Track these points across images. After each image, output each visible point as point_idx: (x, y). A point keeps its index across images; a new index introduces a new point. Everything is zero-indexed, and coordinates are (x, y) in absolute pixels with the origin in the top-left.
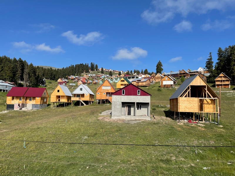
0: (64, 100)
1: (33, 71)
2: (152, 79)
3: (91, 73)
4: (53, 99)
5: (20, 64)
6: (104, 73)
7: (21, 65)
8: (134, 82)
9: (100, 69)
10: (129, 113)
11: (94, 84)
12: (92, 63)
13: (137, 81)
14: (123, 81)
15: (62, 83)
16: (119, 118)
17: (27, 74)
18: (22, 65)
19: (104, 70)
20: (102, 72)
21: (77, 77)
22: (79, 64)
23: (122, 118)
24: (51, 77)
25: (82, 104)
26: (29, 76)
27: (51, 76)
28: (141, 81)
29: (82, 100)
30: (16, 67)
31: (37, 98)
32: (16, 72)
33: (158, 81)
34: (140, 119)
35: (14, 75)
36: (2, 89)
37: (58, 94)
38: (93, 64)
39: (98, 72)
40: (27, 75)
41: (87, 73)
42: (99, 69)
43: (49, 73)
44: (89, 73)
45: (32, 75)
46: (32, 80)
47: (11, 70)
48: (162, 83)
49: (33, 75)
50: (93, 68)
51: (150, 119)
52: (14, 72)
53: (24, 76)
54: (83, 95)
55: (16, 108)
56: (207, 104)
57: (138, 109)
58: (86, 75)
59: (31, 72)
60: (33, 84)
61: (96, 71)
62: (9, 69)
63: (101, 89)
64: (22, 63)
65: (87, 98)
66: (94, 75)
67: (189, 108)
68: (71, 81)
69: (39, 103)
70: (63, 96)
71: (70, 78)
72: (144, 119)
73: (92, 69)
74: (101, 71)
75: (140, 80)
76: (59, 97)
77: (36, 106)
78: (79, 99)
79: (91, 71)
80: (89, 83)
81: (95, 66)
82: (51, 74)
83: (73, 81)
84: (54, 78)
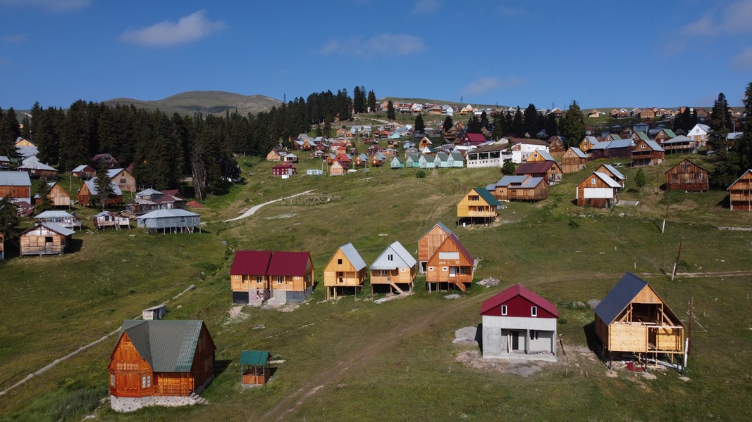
0: (352, 282)
1: (214, 149)
2: (553, 169)
3: (359, 123)
4: (330, 279)
5: (179, 130)
6: (396, 117)
7: (182, 133)
8: (501, 189)
9: (384, 106)
10: (515, 346)
11: (373, 165)
12: (357, 88)
13: (510, 186)
14: (475, 198)
15: (284, 168)
16: (496, 357)
17: (201, 160)
18: (183, 131)
19: (395, 106)
20: (391, 114)
21: (319, 139)
22: (320, 92)
23: (504, 358)
25: (394, 290)
26: (205, 163)
28: (522, 186)
30: (175, 145)
31: (296, 278)
32: (177, 159)
34: (538, 359)
35: (173, 167)
36: (175, 226)
37: (340, 268)
38: (361, 90)
39: (379, 117)
40: (202, 162)
41: (344, 123)
42: (379, 105)
44: (352, 120)
45: (211, 160)
46: (213, 173)
47: (163, 156)
48: (582, 193)
49: (214, 159)
50: (363, 102)
51: (555, 361)
52: (170, 160)
53: (194, 166)
54: (396, 272)
56: (664, 334)
57: (532, 339)
58: (344, 127)
59: (208, 151)
60: (216, 186)
61: (372, 113)
62: (159, 152)
63: (438, 259)
64: (181, 128)
65: (405, 277)
66: (367, 128)
67: (628, 344)
68: (304, 156)
69: (301, 289)
70: (351, 274)
71: (299, 146)
72: (544, 359)
73: (360, 108)
74: (388, 112)
75: (520, 184)
76: (340, 275)
77: (294, 297)
78: (389, 279)
79: (356, 113)
80: (358, 163)
81: (367, 98)
82: (248, 139)
83: (311, 156)
84: (256, 147)
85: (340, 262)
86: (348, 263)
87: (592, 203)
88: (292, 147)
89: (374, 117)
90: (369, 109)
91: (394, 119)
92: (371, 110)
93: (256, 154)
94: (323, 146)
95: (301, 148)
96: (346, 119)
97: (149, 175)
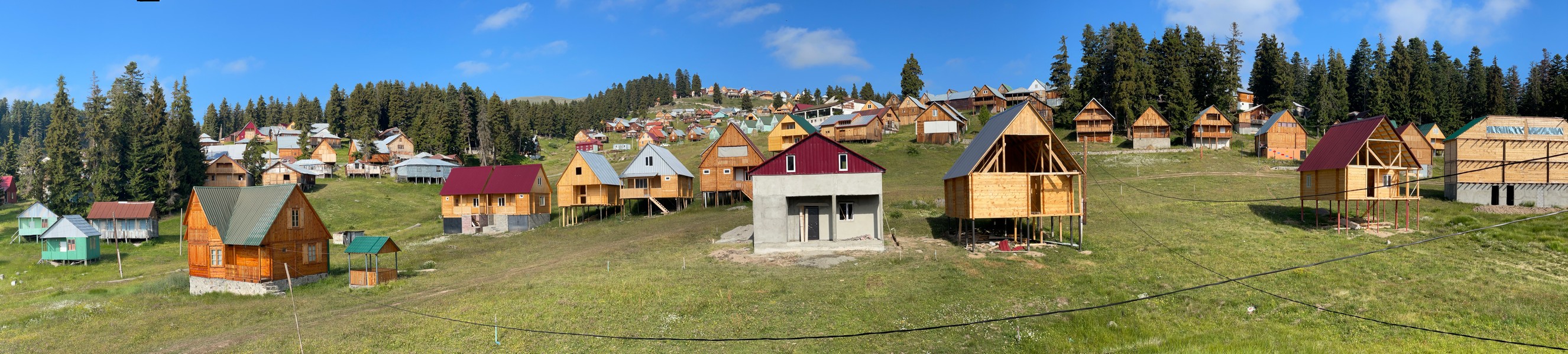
0: (598, 199)
1: (502, 117)
2: (889, 115)
3: (680, 106)
4: (565, 197)
5: (467, 100)
6: (723, 101)
7: (470, 104)
8: (827, 129)
9: (710, 91)
10: (814, 234)
11: (690, 140)
12: (680, 71)
13: (838, 125)
14: (790, 126)
15: (589, 144)
16: (779, 251)
17: (486, 128)
18: (472, 101)
19: (723, 90)
20: (717, 98)
21: (634, 120)
22: (640, 78)
23: (793, 250)
24: (553, 128)
25: (656, 210)
26: (492, 132)
27: (554, 125)
28: (852, 124)
29: (654, 195)
30: (457, 111)
31: (519, 197)
32: (459, 126)
33: (907, 124)
34: (852, 249)
35: (454, 134)
36: (429, 176)
37: (580, 180)
38: (684, 73)
39: (704, 101)
40: (488, 130)
41: (665, 107)
42: (705, 90)
43: (549, 118)
44: (673, 104)
45: (499, 129)
46: (500, 143)
47: (444, 122)
48: (921, 127)
49: (502, 127)
50: (686, 87)
52: (452, 126)
53: (481, 135)
54: (656, 180)
55: (468, 228)
57: (842, 218)
58: (664, 111)
59: (495, 119)
60: (505, 157)
61: (697, 97)
62: (440, 118)
63: (716, 157)
64: (470, 98)
65: (670, 189)
66: (690, 111)
68: (616, 136)
69: (526, 212)
70: (594, 188)
71: (612, 128)
72: (864, 249)
73: (683, 92)
74: (714, 96)
75: (849, 122)
76: (581, 189)
77: (518, 223)
78: (645, 193)
79: (678, 97)
80: (673, 138)
81: (691, 82)
82: (554, 120)
83: (623, 136)
84: (564, 130)
85: (579, 171)
86: (590, 173)
87: (934, 140)
88: (604, 129)
89: (698, 101)
90: (693, 93)
91: (721, 103)
92: (695, 94)
93: (563, 137)
94: (637, 125)
95: (614, 130)
96: (667, 103)
97: (428, 141)
